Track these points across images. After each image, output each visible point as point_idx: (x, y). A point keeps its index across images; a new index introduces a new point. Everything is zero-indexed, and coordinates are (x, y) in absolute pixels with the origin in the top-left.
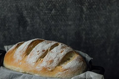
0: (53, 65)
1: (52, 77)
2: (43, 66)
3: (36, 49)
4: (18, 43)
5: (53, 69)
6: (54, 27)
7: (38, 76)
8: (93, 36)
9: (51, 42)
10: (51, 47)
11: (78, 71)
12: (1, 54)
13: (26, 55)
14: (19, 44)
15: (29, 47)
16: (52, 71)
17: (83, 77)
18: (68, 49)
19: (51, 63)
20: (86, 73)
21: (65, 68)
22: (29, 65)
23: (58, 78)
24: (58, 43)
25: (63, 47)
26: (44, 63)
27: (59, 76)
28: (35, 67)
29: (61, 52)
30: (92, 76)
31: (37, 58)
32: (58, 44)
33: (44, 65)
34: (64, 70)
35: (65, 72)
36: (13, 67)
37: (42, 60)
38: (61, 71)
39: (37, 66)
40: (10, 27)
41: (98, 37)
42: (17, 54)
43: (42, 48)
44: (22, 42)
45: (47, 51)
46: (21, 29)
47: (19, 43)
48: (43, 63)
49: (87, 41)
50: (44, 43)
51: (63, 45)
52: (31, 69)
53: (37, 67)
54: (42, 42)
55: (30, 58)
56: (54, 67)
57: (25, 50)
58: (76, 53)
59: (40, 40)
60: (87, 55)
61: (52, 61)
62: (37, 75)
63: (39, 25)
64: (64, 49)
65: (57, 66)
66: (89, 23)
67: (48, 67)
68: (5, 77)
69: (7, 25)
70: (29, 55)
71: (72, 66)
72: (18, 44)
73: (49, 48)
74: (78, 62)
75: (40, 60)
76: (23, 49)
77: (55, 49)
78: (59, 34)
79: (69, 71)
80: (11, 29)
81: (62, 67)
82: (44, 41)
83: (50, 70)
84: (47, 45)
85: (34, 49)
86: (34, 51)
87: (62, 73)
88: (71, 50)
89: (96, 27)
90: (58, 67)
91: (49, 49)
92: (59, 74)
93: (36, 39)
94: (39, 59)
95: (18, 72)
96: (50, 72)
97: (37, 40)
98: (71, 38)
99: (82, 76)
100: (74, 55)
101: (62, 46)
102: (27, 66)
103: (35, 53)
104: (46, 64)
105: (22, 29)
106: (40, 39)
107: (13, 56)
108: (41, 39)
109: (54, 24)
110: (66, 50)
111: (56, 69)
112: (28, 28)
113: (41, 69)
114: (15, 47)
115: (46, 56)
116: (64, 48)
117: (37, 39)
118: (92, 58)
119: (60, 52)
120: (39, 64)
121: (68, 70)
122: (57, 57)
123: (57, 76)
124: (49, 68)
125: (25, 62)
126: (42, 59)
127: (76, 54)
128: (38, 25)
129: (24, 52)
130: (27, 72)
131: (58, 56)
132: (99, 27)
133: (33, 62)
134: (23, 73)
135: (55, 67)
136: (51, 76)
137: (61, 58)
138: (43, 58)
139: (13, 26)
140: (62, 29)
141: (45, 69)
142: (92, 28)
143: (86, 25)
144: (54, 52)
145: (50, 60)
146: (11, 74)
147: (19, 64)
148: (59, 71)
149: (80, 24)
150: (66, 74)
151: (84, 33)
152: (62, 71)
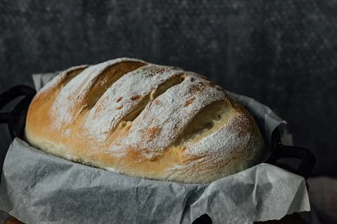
0: (159, 144)
1: (155, 177)
2: (130, 146)
3: (114, 92)
4: (69, 70)
5: (157, 154)
6: (187, 17)
7: (114, 173)
8: (305, 45)
9: (161, 71)
10: (160, 86)
11: (233, 163)
12: (24, 97)
13: (85, 108)
14: (71, 72)
15: (96, 86)
16: (155, 159)
17: (246, 182)
18: (210, 94)
19: (152, 137)
20: (256, 169)
21: (193, 153)
22: (92, 139)
23: (173, 181)
24: (183, 74)
25: (194, 86)
26: (134, 135)
27: (176, 175)
28: (108, 146)
29: (187, 104)
30: (271, 179)
31: (116, 118)
32: (182, 76)
33: (134, 141)
34: (189, 158)
35: (194, 165)
36: (48, 142)
37: (129, 128)
38: (182, 160)
39: (114, 142)
40: (58, 15)
41: (322, 47)
42: (61, 106)
43: (131, 90)
44: (83, 66)
45: (147, 98)
46: (91, 20)
47: (73, 68)
48: (130, 135)
49: (289, 60)
50: (140, 75)
51: (198, 81)
52: (95, 150)
53: (114, 148)
54: (135, 72)
55: (94, 118)
56: (162, 149)
57: (82, 93)
58: (234, 106)
59: (131, 62)
60: (270, 111)
61: (156, 132)
62: (112, 169)
63: (144, 10)
64: (197, 95)
65: (169, 146)
66: (293, 6)
67: (145, 149)
68: (24, 172)
69: (48, 9)
70: (94, 109)
71: (215, 149)
72: (68, 74)
73: (152, 89)
74: (233, 136)
75: (124, 125)
76: (77, 91)
77: (168, 94)
78: (201, 37)
79: (204, 161)
80: (62, 20)
81: (184, 149)
82: (144, 64)
83: (150, 156)
84: (147, 81)
85: (109, 91)
86: (107, 98)
87: (184, 167)
88: (218, 98)
89: (314, 17)
90: (174, 149)
91: (153, 92)
92: (177, 170)
93: (119, 60)
94: (121, 124)
95: (61, 157)
96: (149, 163)
97: (123, 62)
98: (238, 49)
99: (243, 178)
100: (228, 113)
101: (192, 84)
102: (84, 141)
103: (109, 105)
104: (139, 139)
105: (93, 20)
106: (133, 60)
107: (48, 108)
108: (136, 60)
109: (187, 7)
110: (203, 98)
111: (167, 154)
112: (110, 18)
113: (124, 154)
114: (60, 81)
115: (141, 115)
116: (198, 89)
117: (124, 59)
118: (284, 122)
119: (183, 102)
120: (118, 139)
121: (202, 159)
122: (173, 120)
123: (170, 175)
124: (148, 152)
125: (81, 130)
126: (129, 123)
127: (232, 110)
128: (138, 9)
129: (80, 101)
130: (86, 160)
131: (175, 116)
132: (323, 17)
133: (103, 131)
134: (72, 161)
135: (166, 149)
136: (151, 174)
137: (184, 122)
138: (132, 121)
139: (68, 12)
140: (212, 22)
141: (134, 154)
142: (304, 21)
143: (284, 13)
144: (164, 102)
145: (151, 127)
146: (41, 161)
147: (63, 136)
148: (176, 161)
149: (267, 8)
150: (197, 170)
151: (279, 35)
152: (184, 162)
